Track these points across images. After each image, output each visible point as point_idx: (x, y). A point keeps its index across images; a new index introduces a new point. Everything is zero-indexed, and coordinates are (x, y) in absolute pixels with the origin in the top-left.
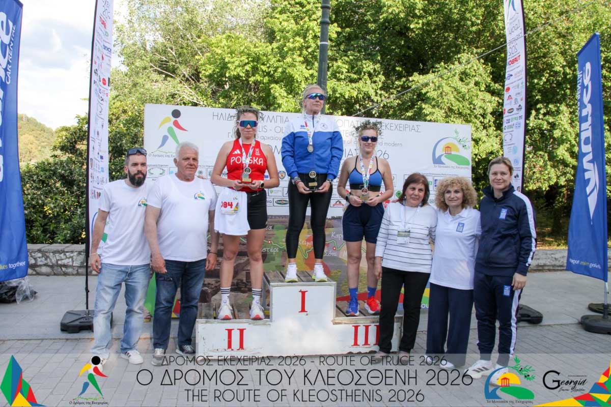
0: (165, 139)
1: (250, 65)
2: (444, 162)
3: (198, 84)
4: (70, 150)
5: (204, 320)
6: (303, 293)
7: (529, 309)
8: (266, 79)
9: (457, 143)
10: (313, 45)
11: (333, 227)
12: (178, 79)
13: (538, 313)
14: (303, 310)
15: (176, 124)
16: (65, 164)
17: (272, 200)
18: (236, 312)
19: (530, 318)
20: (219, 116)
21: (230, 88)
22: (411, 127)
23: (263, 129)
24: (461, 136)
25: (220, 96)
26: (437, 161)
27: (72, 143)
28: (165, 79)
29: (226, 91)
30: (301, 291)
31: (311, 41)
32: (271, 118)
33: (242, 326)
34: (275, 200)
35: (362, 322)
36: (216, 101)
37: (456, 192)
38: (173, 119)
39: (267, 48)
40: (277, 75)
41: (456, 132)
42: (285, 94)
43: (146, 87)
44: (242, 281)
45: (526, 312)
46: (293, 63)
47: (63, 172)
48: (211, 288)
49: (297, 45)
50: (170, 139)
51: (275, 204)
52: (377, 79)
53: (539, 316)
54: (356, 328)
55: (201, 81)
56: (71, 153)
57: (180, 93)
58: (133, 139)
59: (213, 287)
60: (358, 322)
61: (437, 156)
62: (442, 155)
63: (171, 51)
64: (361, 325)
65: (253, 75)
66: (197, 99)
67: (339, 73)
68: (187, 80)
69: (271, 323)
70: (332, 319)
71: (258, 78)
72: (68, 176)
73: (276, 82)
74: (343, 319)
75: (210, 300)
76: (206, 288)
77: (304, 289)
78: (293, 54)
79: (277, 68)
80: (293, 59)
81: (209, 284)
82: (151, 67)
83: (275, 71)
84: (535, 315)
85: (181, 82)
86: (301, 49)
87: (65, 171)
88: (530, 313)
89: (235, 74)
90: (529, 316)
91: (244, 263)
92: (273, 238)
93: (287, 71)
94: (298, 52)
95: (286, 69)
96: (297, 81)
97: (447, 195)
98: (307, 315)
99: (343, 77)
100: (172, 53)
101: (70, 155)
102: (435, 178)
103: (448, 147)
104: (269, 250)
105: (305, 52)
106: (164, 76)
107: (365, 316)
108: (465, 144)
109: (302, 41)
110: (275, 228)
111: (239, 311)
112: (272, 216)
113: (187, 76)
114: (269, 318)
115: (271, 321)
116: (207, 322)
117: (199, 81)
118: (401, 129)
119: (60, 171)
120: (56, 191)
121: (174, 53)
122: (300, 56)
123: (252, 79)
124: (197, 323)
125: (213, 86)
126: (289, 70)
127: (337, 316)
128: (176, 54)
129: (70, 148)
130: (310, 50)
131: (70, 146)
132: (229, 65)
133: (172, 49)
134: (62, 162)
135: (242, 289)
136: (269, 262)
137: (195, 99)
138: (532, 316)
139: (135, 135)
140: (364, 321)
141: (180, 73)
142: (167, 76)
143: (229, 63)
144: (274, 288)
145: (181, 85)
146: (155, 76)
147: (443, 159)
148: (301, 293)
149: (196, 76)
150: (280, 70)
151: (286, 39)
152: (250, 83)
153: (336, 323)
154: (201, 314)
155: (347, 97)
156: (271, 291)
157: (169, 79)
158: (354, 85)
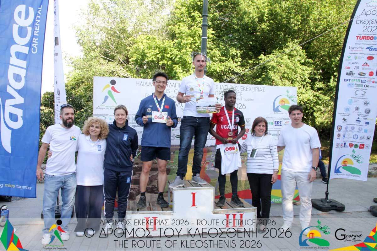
0: (106, 98)
1: (160, 55)
2: (280, 110)
3: (128, 65)
4: (50, 106)
5: (131, 212)
6: (194, 194)
7: (336, 202)
8: (170, 62)
9: (288, 98)
10: (199, 42)
11: (211, 152)
12: (116, 63)
13: (342, 204)
14: (194, 205)
15: (113, 89)
16: (47, 115)
17: (173, 135)
18: (151, 207)
19: (337, 208)
20: (140, 84)
21: (147, 68)
22: (259, 89)
23: (168, 92)
24: (290, 94)
25: (141, 72)
26: (276, 110)
27: (51, 102)
28: (108, 63)
29: (145, 69)
30: (192, 193)
31: (197, 39)
32: (172, 84)
33: (155, 216)
34: (175, 135)
35: (231, 212)
36: (139, 76)
37: (97, 127)
38: (111, 86)
39: (171, 44)
40: (177, 59)
41: (287, 91)
42: (182, 71)
43: (97, 67)
44: (155, 186)
45: (334, 204)
46: (186, 53)
47: (46, 119)
48: (136, 191)
49: (189, 41)
50: (110, 98)
51: (175, 138)
52: (237, 60)
53: (343, 206)
54: (228, 216)
55: (130, 64)
56: (51, 108)
57: (118, 71)
58: (88, 99)
59: (137, 190)
60: (229, 212)
61: (276, 107)
62: (279, 106)
63: (112, 46)
64: (231, 214)
65: (162, 60)
66: (128, 74)
67: (214, 57)
68: (121, 63)
69: (173, 214)
70: (212, 210)
71: (165, 62)
72: (49, 122)
73: (176, 64)
74: (219, 210)
75: (135, 198)
76: (133, 191)
77: (194, 191)
78: (186, 47)
79: (177, 55)
80: (187, 50)
81: (134, 188)
82: (100, 56)
83: (176, 58)
84: (340, 206)
85: (118, 65)
86: (191, 44)
87: (47, 119)
88: (337, 205)
89: (151, 59)
90: (336, 207)
91: (156, 175)
92: (174, 159)
93: (183, 58)
94: (189, 46)
95: (182, 56)
96: (189, 63)
97: (91, 128)
98: (196, 208)
99: (217, 59)
100: (112, 47)
101: (50, 109)
102: (275, 120)
103: (283, 101)
104: (172, 167)
105: (193, 46)
106: (107, 61)
107: (233, 208)
108: (293, 99)
109: (192, 39)
110: (175, 152)
111: (153, 206)
112: (173, 145)
113: (121, 61)
114: (172, 210)
115: (174, 212)
116: (133, 213)
117: (128, 64)
118: (253, 90)
119: (44, 119)
120: (42, 131)
121: (113, 47)
122: (190, 48)
123: (161, 63)
124: (126, 214)
125: (137, 67)
126: (184, 57)
127: (215, 208)
128: (115, 48)
129: (50, 105)
130: (196, 45)
131: (50, 104)
132: (147, 55)
133: (112, 45)
134: (45, 113)
135: (155, 191)
136: (172, 174)
137: (126, 74)
138: (338, 206)
139: (90, 96)
140: (233, 212)
141: (117, 59)
142: (109, 61)
143: (147, 53)
144: (175, 191)
145: (118, 66)
146: (102, 61)
147: (280, 108)
148: (192, 194)
149: (127, 61)
150: (179, 56)
151: (182, 38)
152: (160, 65)
153: (214, 213)
154: (129, 208)
155: (218, 71)
156: (173, 193)
157: (110, 62)
158: (222, 63)
